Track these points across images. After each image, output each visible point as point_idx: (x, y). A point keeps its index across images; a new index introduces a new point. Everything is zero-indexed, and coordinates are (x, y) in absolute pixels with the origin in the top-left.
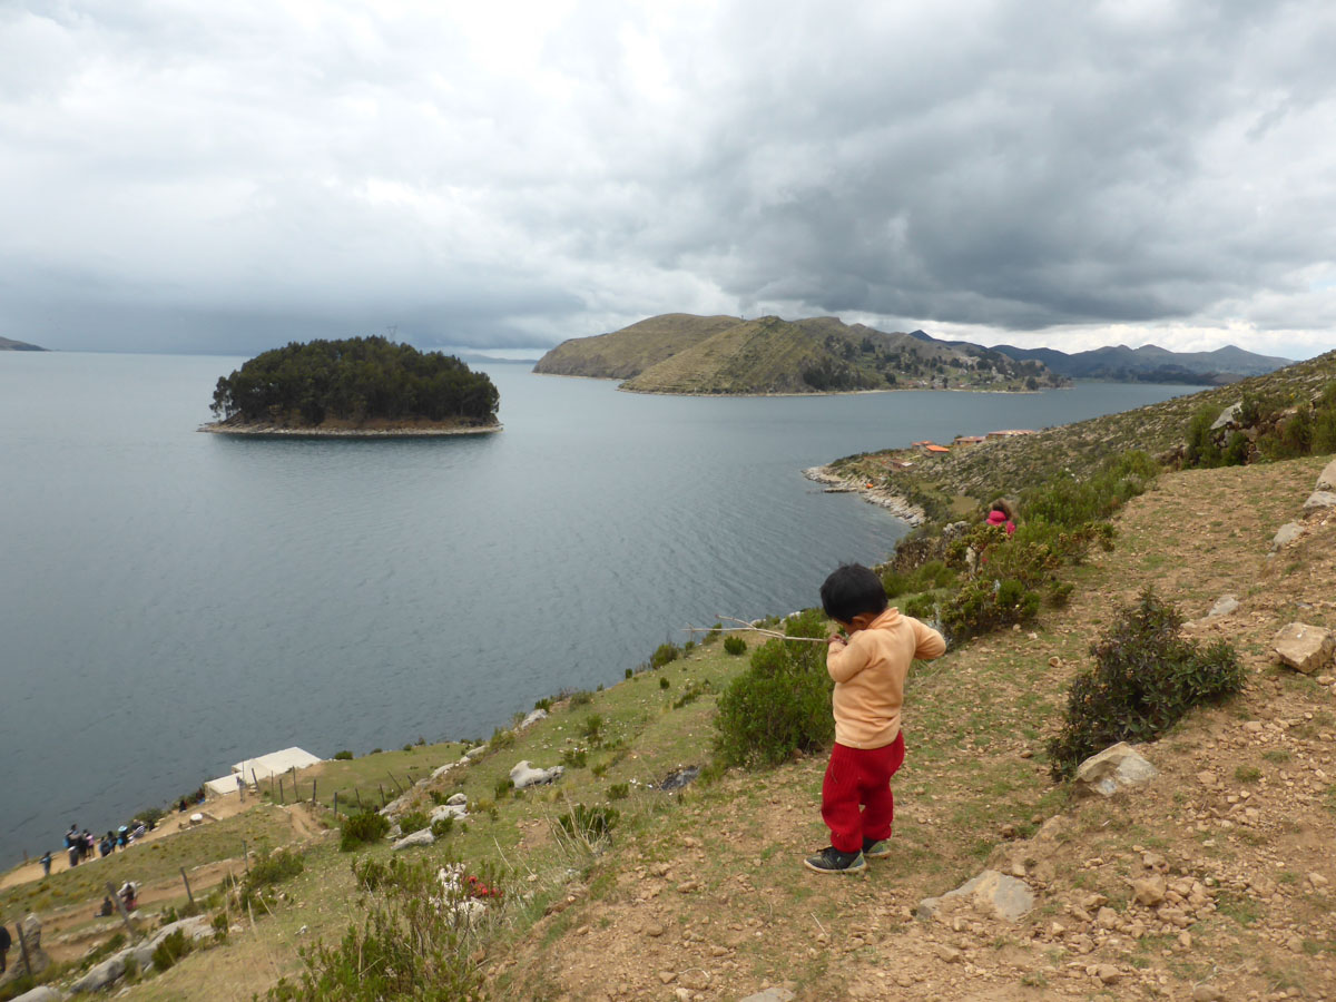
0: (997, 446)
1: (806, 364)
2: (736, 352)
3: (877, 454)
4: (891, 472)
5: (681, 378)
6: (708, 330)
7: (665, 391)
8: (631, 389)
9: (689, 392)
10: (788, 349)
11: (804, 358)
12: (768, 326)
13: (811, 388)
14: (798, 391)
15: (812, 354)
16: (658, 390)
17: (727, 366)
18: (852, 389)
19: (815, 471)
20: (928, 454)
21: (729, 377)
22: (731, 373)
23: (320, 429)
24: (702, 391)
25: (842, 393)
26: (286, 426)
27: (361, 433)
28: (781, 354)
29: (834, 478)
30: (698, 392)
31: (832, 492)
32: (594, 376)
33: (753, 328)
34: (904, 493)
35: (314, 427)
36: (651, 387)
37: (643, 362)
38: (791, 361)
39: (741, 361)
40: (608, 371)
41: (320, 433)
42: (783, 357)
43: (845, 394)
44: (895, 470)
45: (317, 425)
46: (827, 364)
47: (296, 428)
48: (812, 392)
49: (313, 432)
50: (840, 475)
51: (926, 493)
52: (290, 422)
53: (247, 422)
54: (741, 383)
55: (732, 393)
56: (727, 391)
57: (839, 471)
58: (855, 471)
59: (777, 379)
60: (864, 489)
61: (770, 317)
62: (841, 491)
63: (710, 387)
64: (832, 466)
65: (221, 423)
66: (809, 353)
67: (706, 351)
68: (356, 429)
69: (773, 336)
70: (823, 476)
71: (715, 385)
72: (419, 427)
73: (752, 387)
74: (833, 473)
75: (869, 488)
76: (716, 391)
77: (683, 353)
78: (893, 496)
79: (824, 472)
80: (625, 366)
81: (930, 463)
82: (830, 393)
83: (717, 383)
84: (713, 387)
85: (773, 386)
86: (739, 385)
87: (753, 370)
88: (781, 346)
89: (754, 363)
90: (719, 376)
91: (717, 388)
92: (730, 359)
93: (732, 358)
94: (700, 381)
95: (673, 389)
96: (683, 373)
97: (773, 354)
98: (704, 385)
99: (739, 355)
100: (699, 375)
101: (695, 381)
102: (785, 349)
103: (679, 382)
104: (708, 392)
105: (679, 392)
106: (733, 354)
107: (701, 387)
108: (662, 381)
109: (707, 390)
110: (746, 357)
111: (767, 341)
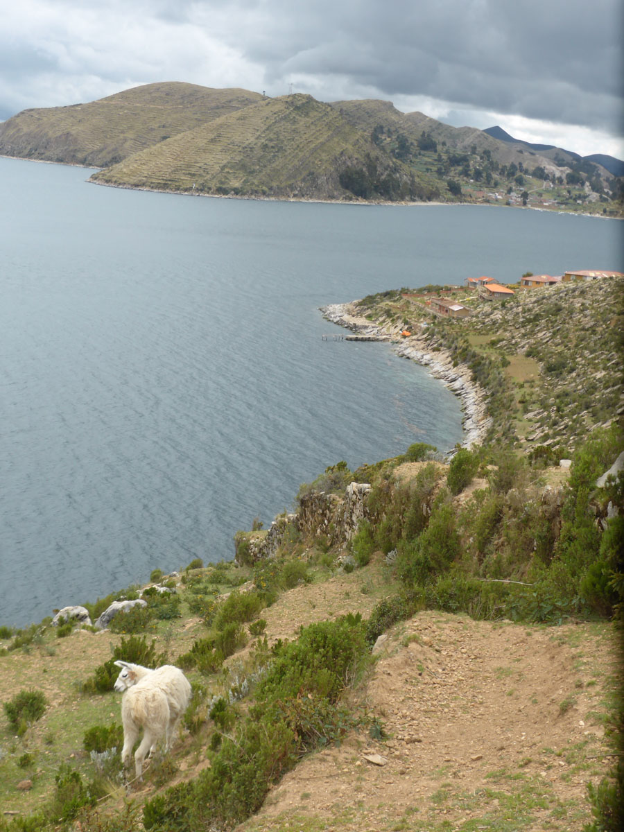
0: (574, 291)
1: (345, 163)
2: (252, 139)
3: (420, 292)
4: (435, 317)
5: (176, 170)
6: (218, 107)
7: (154, 187)
8: (107, 181)
9: (186, 190)
10: (321, 140)
11: (342, 153)
12: (297, 108)
13: (349, 193)
14: (332, 197)
15: (353, 149)
16: (143, 185)
17: (238, 158)
18: (403, 199)
19: (337, 310)
20: (485, 295)
21: (241, 174)
22: (243, 167)
24: (202, 189)
25: (389, 203)
28: (312, 146)
29: (360, 321)
30: (197, 190)
31: (357, 340)
32: (60, 160)
33: (276, 108)
34: (449, 348)
36: (133, 180)
37: (127, 145)
38: (324, 156)
39: (258, 152)
40: (80, 155)
42: (315, 150)
43: (394, 204)
44: (441, 315)
46: (372, 165)
48: (351, 199)
50: (369, 317)
51: (477, 350)
54: (256, 182)
55: (244, 194)
56: (237, 192)
57: (369, 312)
58: (388, 313)
59: (303, 180)
60: (399, 338)
61: (300, 95)
62: (369, 340)
63: (214, 184)
64: (360, 304)
66: (350, 147)
67: (211, 136)
69: (303, 121)
70: (347, 318)
71: (222, 183)
73: (271, 189)
74: (360, 314)
75: (404, 337)
76: (222, 191)
77: (179, 136)
78: (434, 350)
79: (349, 312)
80: (101, 151)
81: (487, 308)
82: (374, 203)
83: (223, 180)
84: (218, 185)
85: (299, 189)
86: (253, 184)
87: (274, 165)
88: (312, 135)
89: (274, 156)
90: (226, 170)
91: (224, 186)
92: (243, 148)
93: (246, 147)
94: (201, 175)
95: (165, 184)
96: (179, 163)
97: (301, 146)
98: (206, 181)
99: (255, 144)
100: (200, 167)
101: (194, 175)
102: (318, 139)
103: (173, 175)
104: (210, 192)
105: (171, 189)
106: (247, 142)
107: (202, 184)
108: (150, 173)
109: (210, 189)
110: (265, 147)
111: (293, 127)
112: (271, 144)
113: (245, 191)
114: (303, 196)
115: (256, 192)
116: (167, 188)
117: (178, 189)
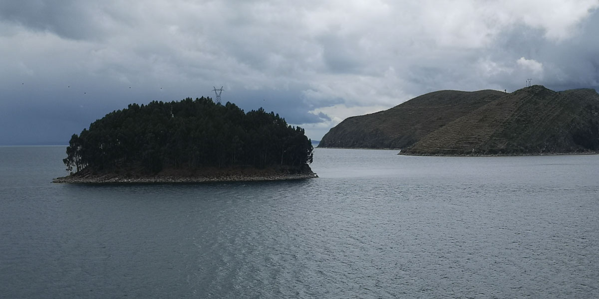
1: (575, 127)
2: (509, 117)
5: (459, 141)
7: (445, 153)
8: (413, 153)
9: (468, 153)
10: (557, 113)
12: (536, 94)
13: (580, 147)
14: (569, 151)
15: (579, 118)
16: (438, 152)
17: (501, 130)
21: (504, 139)
22: (505, 135)
23: (159, 177)
24: (480, 152)
26: (129, 176)
27: (194, 180)
28: (551, 118)
30: (476, 152)
32: (374, 147)
35: (154, 176)
36: (431, 150)
38: (560, 124)
39: (514, 125)
41: (158, 181)
42: (553, 120)
45: (155, 174)
46: (594, 127)
47: (138, 177)
48: (583, 151)
49: (153, 180)
52: (132, 172)
53: (95, 174)
54: (515, 144)
55: (508, 153)
56: (503, 152)
59: (548, 141)
61: (536, 86)
63: (486, 148)
65: (73, 175)
66: (577, 116)
67: (480, 117)
68: (190, 177)
69: (542, 102)
71: (492, 147)
72: (245, 175)
73: (526, 148)
76: (493, 152)
77: (458, 120)
80: (400, 138)
83: (493, 144)
84: (490, 148)
85: (545, 147)
86: (513, 146)
87: (526, 133)
88: (550, 111)
89: (525, 127)
90: (494, 138)
91: (494, 149)
92: (504, 123)
93: (505, 123)
94: (477, 143)
95: (453, 151)
96: (461, 137)
97: (543, 118)
98: (481, 146)
99: (511, 120)
100: (476, 138)
101: (472, 143)
102: (554, 113)
103: (458, 145)
104: (485, 153)
105: (458, 154)
106: (505, 119)
107: (479, 149)
108: (442, 145)
109: (484, 151)
110: (518, 121)
111: (536, 107)
112: (522, 119)
113: (509, 150)
114: (549, 151)
115: (517, 150)
116: (455, 153)
117: (463, 153)
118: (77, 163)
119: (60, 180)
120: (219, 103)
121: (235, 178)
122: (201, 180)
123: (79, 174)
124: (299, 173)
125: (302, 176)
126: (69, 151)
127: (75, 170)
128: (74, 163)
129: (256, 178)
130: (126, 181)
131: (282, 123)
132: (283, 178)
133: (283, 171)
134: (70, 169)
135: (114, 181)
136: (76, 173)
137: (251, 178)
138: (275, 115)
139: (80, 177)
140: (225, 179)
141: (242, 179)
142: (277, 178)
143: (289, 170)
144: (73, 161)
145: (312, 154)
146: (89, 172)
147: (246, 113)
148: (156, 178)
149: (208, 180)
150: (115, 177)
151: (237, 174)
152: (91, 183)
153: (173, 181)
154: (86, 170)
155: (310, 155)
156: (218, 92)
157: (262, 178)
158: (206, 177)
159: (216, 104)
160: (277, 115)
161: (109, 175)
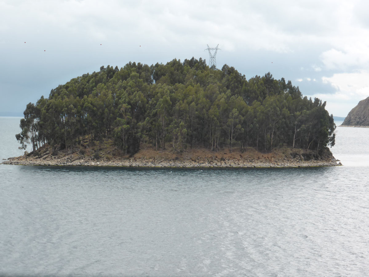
23: (135, 160)
26: (97, 158)
35: (128, 158)
41: (134, 165)
45: (131, 156)
47: (108, 159)
49: (127, 164)
52: (102, 153)
53: (55, 154)
65: (28, 155)
68: (174, 161)
72: (245, 160)
118: (33, 140)
119: (11, 161)
120: (214, 67)
121: (232, 164)
122: (188, 165)
123: (35, 154)
124: (316, 158)
125: (320, 163)
126: (24, 124)
127: (30, 148)
128: (30, 140)
129: (258, 164)
130: (93, 164)
131: (295, 92)
132: (295, 165)
133: (295, 155)
134: (24, 147)
135: (79, 164)
136: (32, 153)
137: (253, 164)
138: (286, 83)
139: (37, 158)
140: (219, 164)
141: (241, 165)
142: (287, 165)
143: (303, 155)
144: (27, 137)
145: (334, 135)
146: (48, 152)
147: (248, 79)
148: (131, 161)
149: (196, 165)
150: (80, 159)
151: (234, 158)
152: (49, 165)
153: (153, 166)
154: (44, 150)
155: (332, 136)
156: (213, 52)
157: (267, 165)
158: (195, 161)
159: (210, 67)
160: (290, 83)
161: (73, 155)
